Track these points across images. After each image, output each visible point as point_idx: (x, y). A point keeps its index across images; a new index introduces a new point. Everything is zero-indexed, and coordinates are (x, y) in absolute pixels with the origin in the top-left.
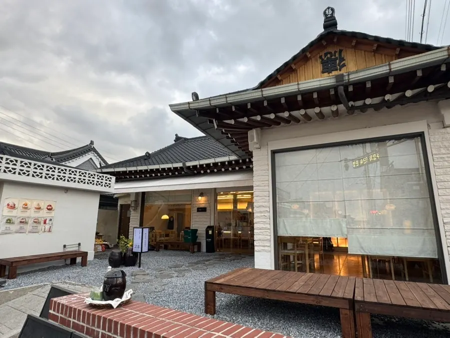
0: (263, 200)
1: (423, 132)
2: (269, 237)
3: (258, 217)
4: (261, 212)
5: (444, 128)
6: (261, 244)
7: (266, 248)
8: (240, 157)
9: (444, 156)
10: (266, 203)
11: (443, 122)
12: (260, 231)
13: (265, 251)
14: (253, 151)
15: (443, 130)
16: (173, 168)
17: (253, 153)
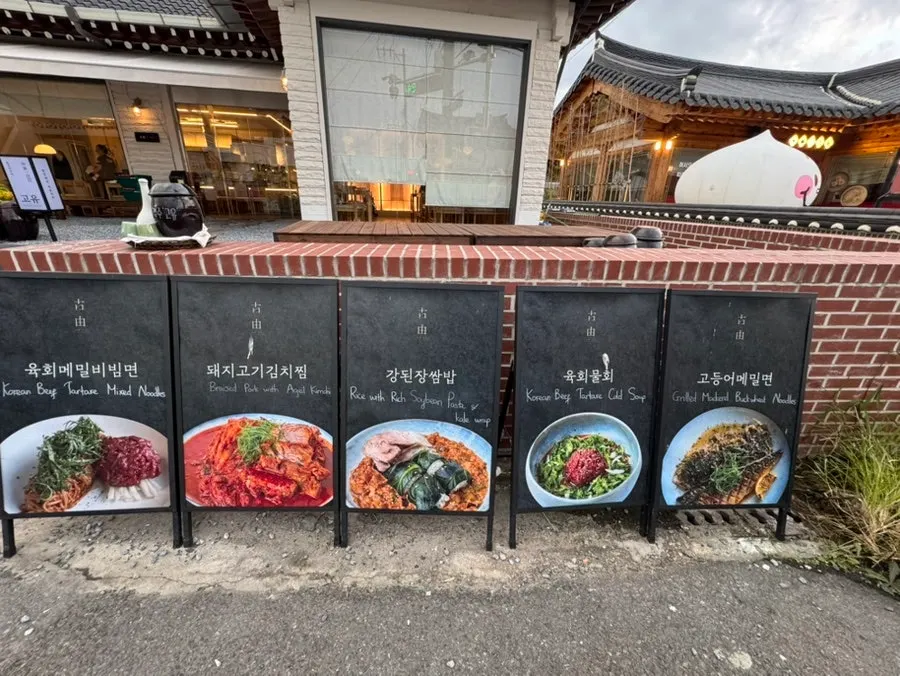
0: (309, 119)
1: (530, 41)
2: (322, 183)
3: (301, 149)
4: (306, 140)
5: (552, 40)
6: (310, 193)
7: (318, 199)
8: (226, 24)
9: (541, 83)
10: (312, 125)
11: (552, 31)
12: (308, 172)
13: (318, 204)
14: (279, 9)
15: (549, 44)
16: (33, 15)
17: (279, 14)
